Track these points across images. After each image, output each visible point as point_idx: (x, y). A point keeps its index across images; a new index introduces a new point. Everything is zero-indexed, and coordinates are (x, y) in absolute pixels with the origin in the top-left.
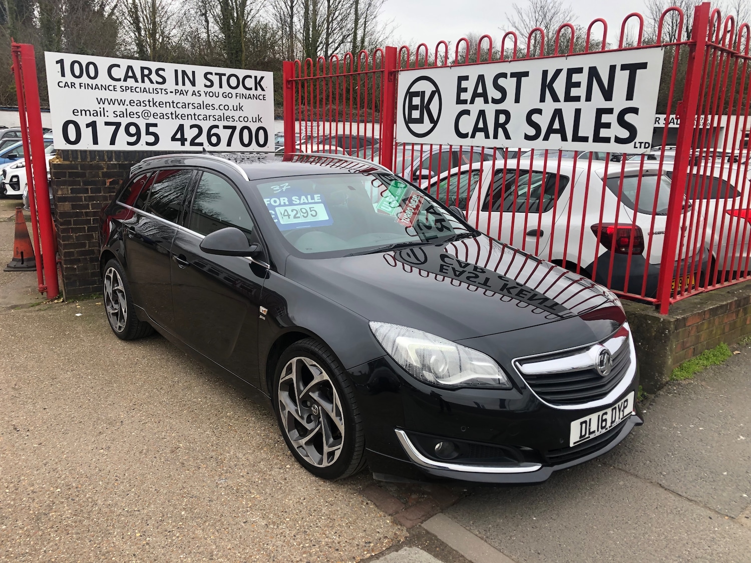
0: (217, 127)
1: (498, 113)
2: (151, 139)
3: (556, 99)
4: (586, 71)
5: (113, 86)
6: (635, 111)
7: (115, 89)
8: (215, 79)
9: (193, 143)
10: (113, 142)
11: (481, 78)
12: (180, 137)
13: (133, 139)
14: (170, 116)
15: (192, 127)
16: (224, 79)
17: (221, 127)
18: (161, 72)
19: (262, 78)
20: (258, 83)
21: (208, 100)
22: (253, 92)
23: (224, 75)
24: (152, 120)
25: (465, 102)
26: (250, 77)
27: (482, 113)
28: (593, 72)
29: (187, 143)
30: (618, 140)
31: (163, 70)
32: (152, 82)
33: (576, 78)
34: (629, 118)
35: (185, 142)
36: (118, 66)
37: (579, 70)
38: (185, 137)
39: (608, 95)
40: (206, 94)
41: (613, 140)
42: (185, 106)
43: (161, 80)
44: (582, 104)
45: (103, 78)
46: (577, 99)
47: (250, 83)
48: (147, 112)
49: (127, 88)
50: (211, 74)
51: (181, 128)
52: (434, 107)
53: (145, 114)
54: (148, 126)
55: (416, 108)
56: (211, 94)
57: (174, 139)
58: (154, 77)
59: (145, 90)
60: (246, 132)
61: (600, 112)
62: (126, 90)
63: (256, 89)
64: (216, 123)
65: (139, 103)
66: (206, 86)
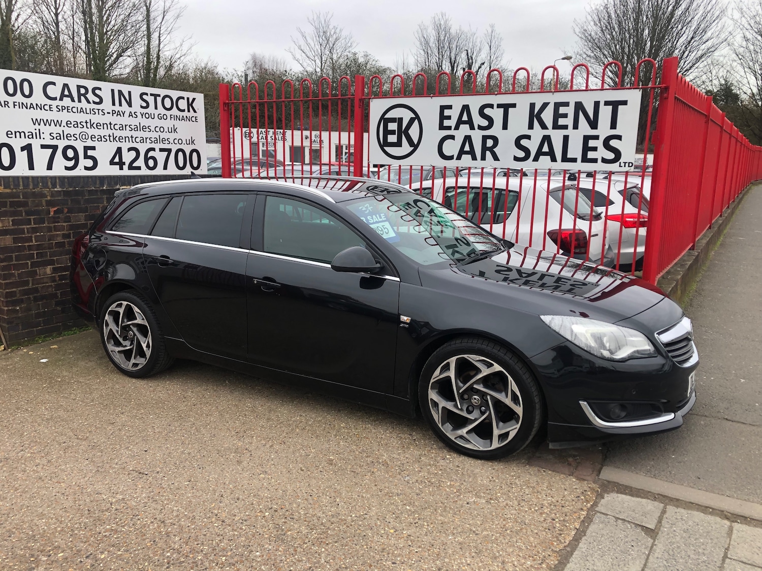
0: (153, 149)
1: (485, 138)
2: (90, 163)
3: (544, 127)
4: (572, 105)
5: (48, 106)
6: (619, 137)
7: (51, 109)
8: (151, 100)
9: (131, 167)
10: (50, 167)
11: (466, 108)
12: (118, 161)
13: (71, 163)
14: (108, 138)
15: (130, 149)
16: (159, 100)
17: (157, 150)
18: (97, 92)
19: (194, 99)
20: (190, 105)
21: (145, 122)
22: (186, 114)
23: (159, 96)
24: (89, 143)
25: (449, 128)
26: (183, 98)
27: (468, 138)
28: (579, 106)
29: (126, 167)
30: (604, 161)
31: (100, 89)
32: (89, 102)
33: (562, 110)
34: (613, 143)
35: (124, 166)
36: (54, 84)
37: (566, 104)
38: (123, 161)
39: (594, 124)
40: (142, 116)
41: (600, 160)
42: (122, 128)
43: (97, 100)
44: (570, 132)
45: (38, 97)
46: (565, 127)
47: (183, 104)
48: (85, 133)
49: (63, 108)
50: (147, 94)
51: (119, 151)
52: (414, 132)
53: (83, 137)
54: (86, 149)
55: (393, 132)
56: (147, 116)
57: (112, 163)
58: (90, 96)
59: (82, 110)
60: (180, 154)
61: (587, 139)
62: (62, 109)
63: (189, 111)
64: (153, 146)
65: (76, 125)
66: (142, 107)
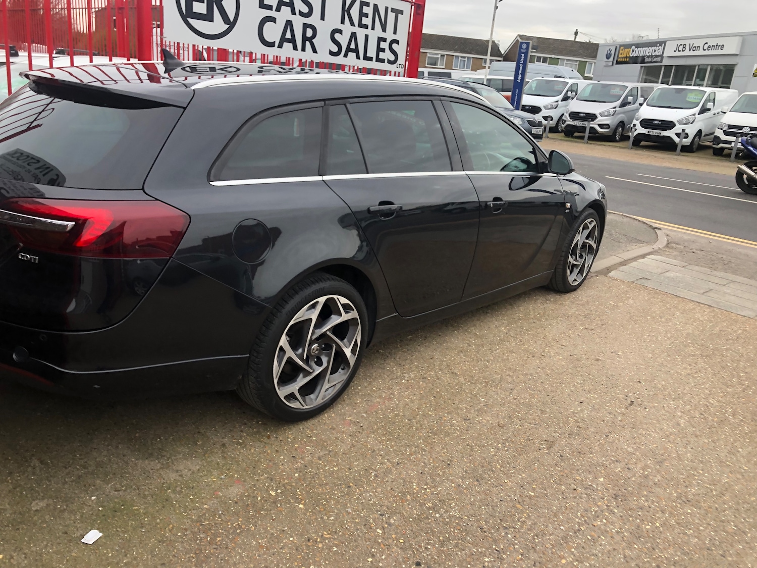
1: (306, 26)
3: (352, 24)
4: (372, 6)
6: (398, 42)
25: (271, 8)
27: (289, 24)
28: (376, 9)
30: (389, 61)
33: (365, 10)
34: (394, 46)
37: (368, 5)
39: (384, 27)
41: (386, 61)
44: (368, 31)
46: (366, 27)
61: (379, 40)
